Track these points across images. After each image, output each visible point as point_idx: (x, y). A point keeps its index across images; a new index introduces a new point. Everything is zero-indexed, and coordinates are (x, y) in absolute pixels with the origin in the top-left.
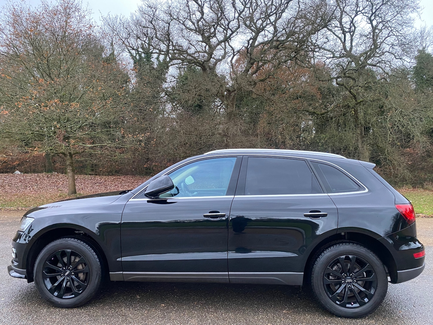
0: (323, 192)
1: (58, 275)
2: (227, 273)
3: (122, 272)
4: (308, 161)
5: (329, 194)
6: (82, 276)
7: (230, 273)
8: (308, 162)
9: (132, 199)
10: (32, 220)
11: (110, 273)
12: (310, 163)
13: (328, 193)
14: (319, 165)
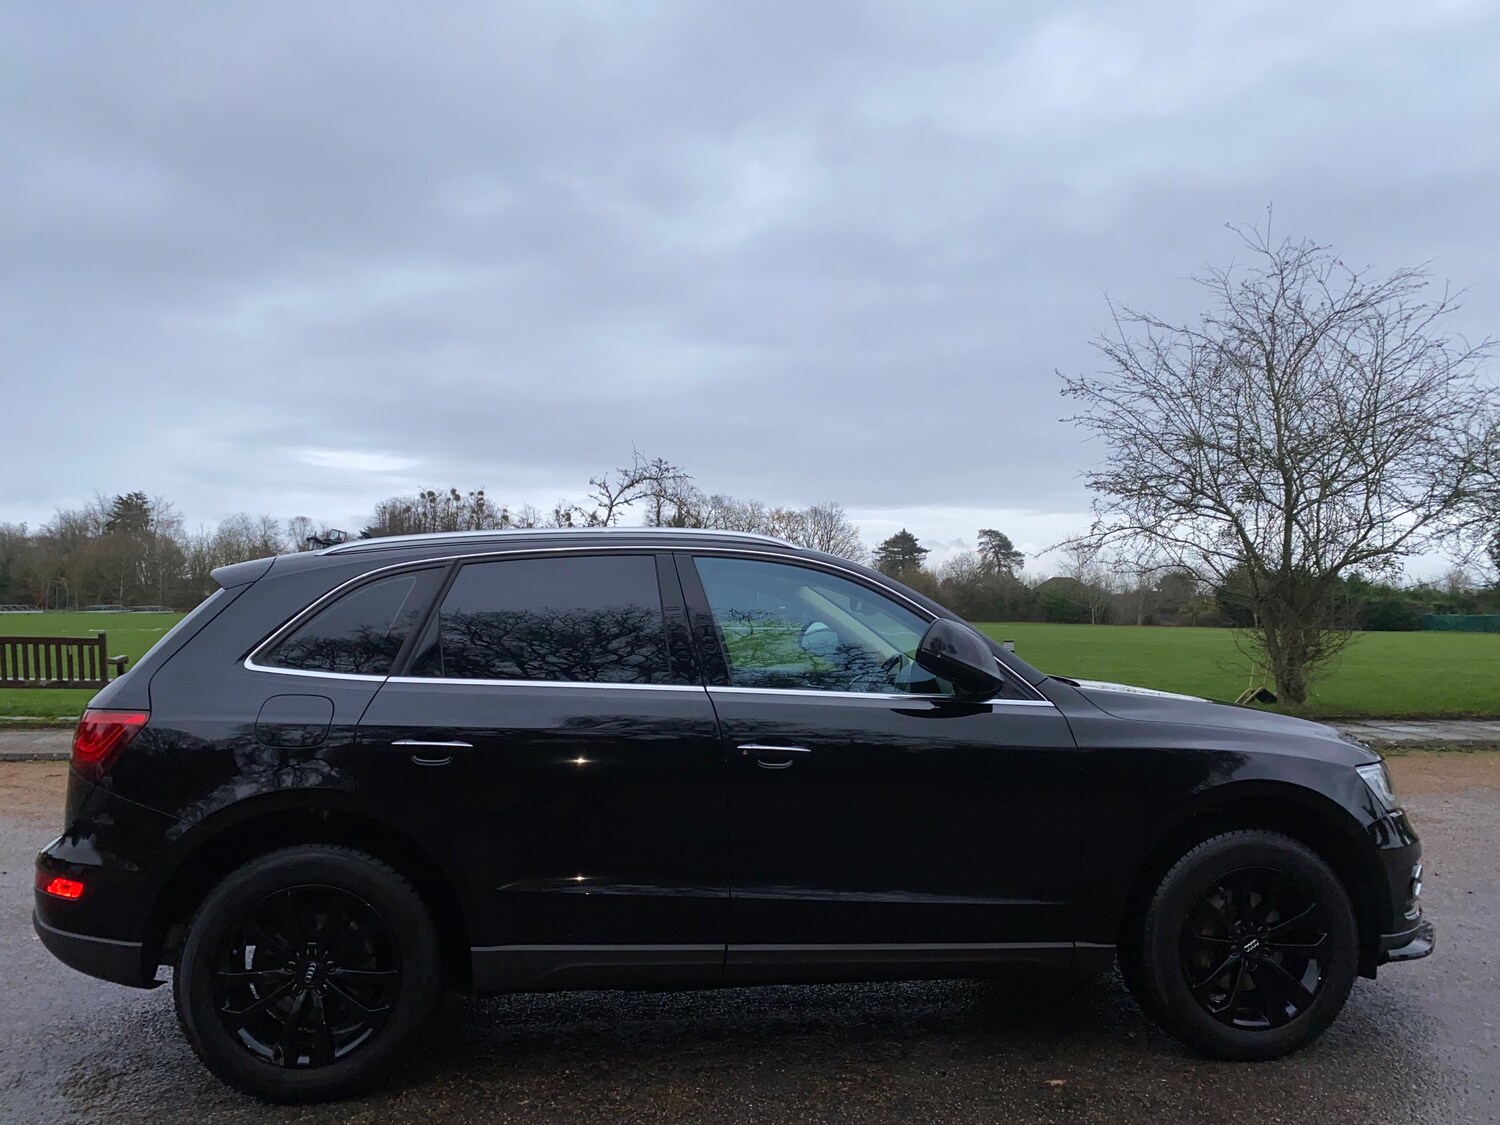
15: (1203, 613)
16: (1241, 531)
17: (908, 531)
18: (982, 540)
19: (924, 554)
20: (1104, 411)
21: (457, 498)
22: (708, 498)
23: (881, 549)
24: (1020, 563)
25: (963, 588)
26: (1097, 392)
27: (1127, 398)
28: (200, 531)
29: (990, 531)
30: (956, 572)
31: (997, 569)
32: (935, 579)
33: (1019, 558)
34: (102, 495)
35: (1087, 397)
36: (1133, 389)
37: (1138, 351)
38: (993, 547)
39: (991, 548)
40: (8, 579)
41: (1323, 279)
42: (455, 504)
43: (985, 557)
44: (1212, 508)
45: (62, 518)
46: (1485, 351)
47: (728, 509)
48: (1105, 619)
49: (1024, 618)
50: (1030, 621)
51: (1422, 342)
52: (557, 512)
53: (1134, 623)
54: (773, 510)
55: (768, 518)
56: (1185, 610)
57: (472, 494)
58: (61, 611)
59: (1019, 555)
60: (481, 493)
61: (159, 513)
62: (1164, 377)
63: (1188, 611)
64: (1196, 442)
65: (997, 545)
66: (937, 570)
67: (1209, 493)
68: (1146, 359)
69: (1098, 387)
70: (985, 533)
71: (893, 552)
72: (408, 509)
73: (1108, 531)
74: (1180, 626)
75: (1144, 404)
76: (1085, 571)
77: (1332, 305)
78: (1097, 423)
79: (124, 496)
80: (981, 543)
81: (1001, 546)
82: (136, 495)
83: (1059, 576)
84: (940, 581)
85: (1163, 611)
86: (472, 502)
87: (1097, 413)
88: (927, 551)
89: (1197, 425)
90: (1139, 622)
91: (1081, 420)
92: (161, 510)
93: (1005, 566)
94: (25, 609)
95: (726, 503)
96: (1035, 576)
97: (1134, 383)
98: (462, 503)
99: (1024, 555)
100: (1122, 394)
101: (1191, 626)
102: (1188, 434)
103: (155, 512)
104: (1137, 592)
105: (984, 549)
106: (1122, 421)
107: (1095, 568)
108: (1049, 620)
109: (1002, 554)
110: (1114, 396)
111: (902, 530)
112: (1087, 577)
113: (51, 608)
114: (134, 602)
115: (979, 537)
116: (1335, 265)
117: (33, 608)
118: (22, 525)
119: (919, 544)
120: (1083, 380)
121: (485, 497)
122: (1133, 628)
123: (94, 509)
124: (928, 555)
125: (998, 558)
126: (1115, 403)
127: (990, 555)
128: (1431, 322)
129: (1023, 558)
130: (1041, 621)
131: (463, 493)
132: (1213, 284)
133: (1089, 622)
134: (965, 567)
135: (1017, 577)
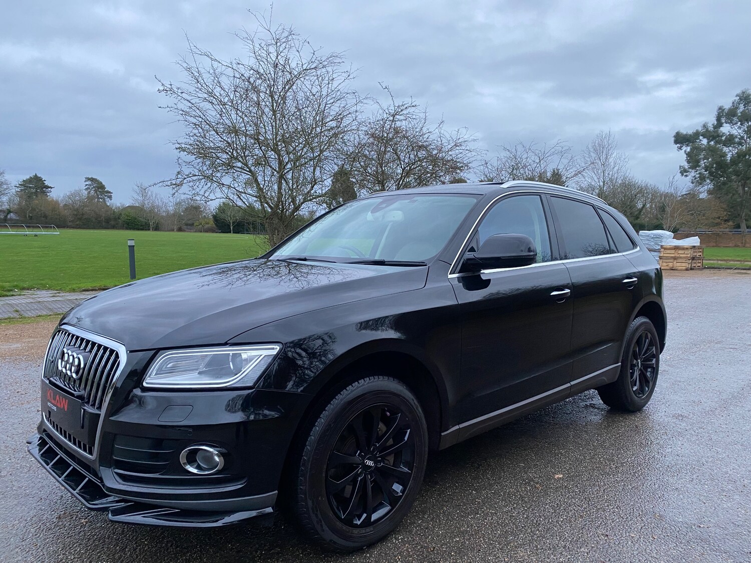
0: (618, 251)
2: (568, 385)
3: (458, 427)
5: (623, 254)
7: (572, 384)
9: (450, 274)
11: (442, 434)
12: (597, 209)
15: (207, 226)
16: (256, 181)
17: (39, 175)
18: (87, 183)
19: (49, 189)
20: (184, 106)
23: (20, 185)
24: (110, 197)
25: (77, 210)
26: (179, 94)
27: (197, 100)
29: (92, 178)
30: (72, 200)
31: (96, 200)
32: (59, 204)
33: (110, 194)
35: (174, 96)
36: (200, 95)
37: (204, 73)
38: (94, 187)
39: (92, 188)
41: (299, 50)
43: (89, 193)
44: (241, 168)
46: (365, 101)
48: (157, 228)
49: (114, 227)
50: (116, 229)
51: (339, 93)
53: (173, 230)
56: (198, 224)
59: (110, 192)
62: (217, 92)
63: (199, 225)
64: (235, 131)
65: (96, 186)
66: (60, 199)
67: (240, 159)
68: (208, 79)
69: (180, 91)
70: (88, 179)
71: (30, 187)
73: (186, 177)
74: (195, 232)
75: (207, 105)
76: (146, 202)
77: (302, 65)
78: (181, 112)
80: (86, 185)
81: (98, 187)
83: (132, 205)
84: (61, 205)
85: (187, 225)
87: (180, 106)
88: (52, 188)
89: (235, 121)
90: (175, 230)
91: (171, 109)
93: (101, 198)
96: (119, 205)
97: (200, 92)
99: (112, 193)
100: (193, 98)
101: (201, 232)
102: (230, 125)
104: (174, 215)
105: (89, 188)
106: (194, 113)
107: (151, 201)
108: (127, 229)
109: (99, 192)
110: (189, 98)
111: (34, 175)
112: (147, 206)
115: (85, 181)
116: (305, 43)
119: (46, 183)
120: (171, 85)
122: (171, 233)
124: (52, 190)
125: (97, 194)
126: (190, 102)
127: (92, 192)
128: (343, 83)
129: (112, 194)
130: (123, 229)
132: (246, 40)
133: (149, 230)
134: (77, 198)
135: (108, 205)
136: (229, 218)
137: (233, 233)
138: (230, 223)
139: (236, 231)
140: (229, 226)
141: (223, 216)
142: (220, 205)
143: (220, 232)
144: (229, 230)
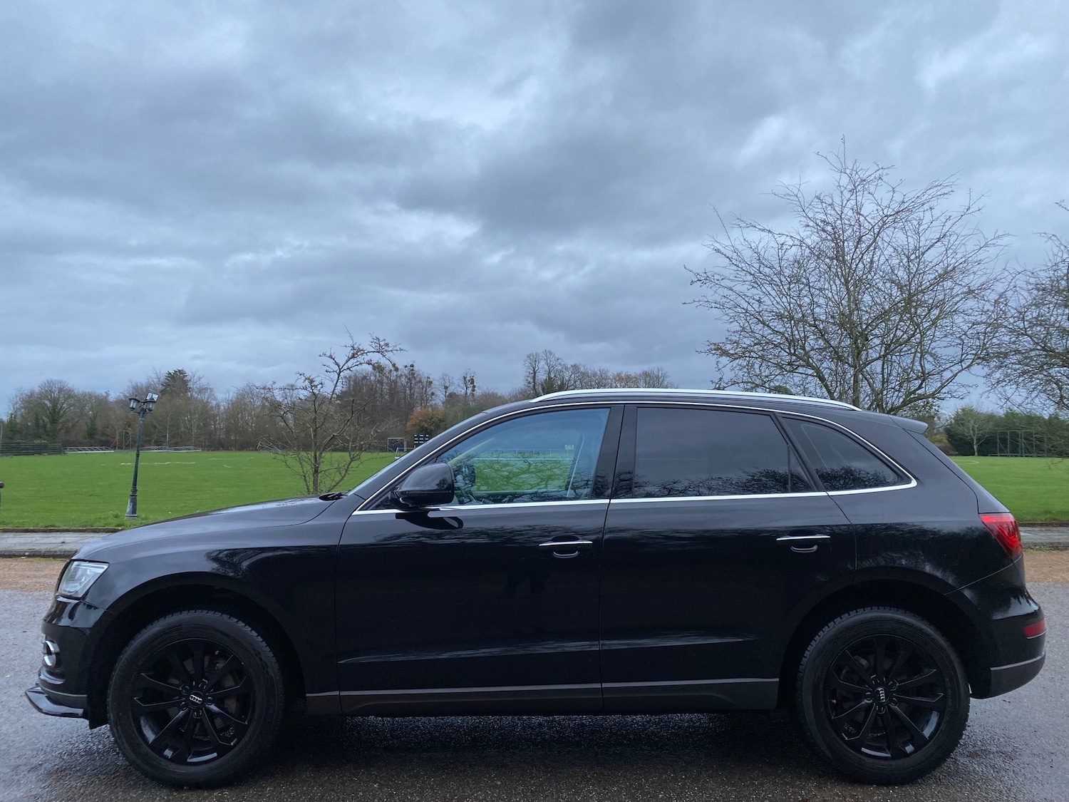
0: (817, 488)
1: (172, 705)
2: (598, 686)
3: (336, 693)
4: (779, 418)
5: (831, 493)
6: (235, 704)
7: (605, 685)
8: (776, 418)
9: (360, 510)
10: (103, 568)
11: (307, 695)
12: (781, 419)
13: (826, 490)
14: (803, 425)
21: (397, 369)
22: (569, 366)
26: (717, 282)
28: (227, 395)
34: (158, 372)
40: (95, 429)
42: (395, 373)
45: (134, 388)
47: (583, 374)
52: (465, 378)
54: (615, 373)
55: (612, 380)
57: (406, 366)
58: (126, 451)
60: (412, 366)
61: (194, 383)
72: (364, 378)
79: (172, 372)
82: (179, 371)
86: (406, 372)
92: (195, 381)
94: (102, 450)
95: (582, 370)
98: (399, 373)
103: (192, 383)
106: (732, 303)
113: (121, 448)
114: (176, 444)
117: (107, 449)
118: (106, 393)
121: (416, 368)
123: (153, 381)
126: (733, 290)
131: (400, 366)
136: (971, 432)
137: (979, 455)
138: (972, 439)
139: (983, 452)
140: (972, 445)
141: (960, 429)
142: (957, 412)
143: (956, 455)
144: (972, 451)
